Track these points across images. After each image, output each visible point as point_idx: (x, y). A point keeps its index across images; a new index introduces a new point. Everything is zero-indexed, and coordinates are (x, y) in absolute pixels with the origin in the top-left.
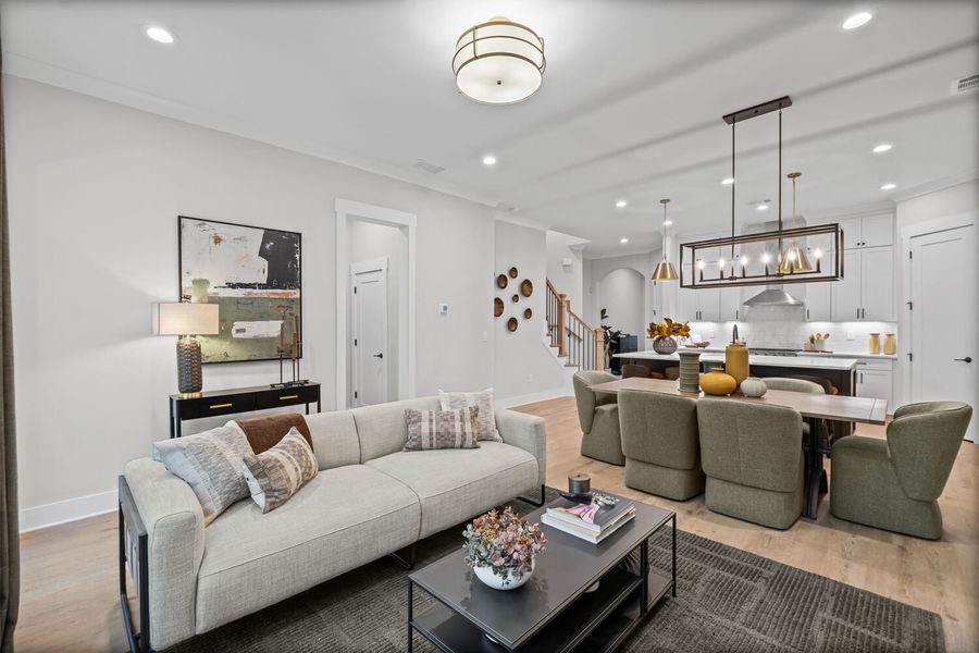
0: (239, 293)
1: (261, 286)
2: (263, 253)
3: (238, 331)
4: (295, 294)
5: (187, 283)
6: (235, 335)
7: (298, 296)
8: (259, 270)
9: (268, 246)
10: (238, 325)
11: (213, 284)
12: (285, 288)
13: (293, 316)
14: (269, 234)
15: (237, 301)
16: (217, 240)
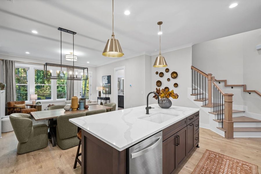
2: (107, 79)
7: (110, 85)
8: (107, 82)
11: (104, 84)
13: (110, 88)
14: (108, 76)
15: (106, 86)
16: (104, 78)
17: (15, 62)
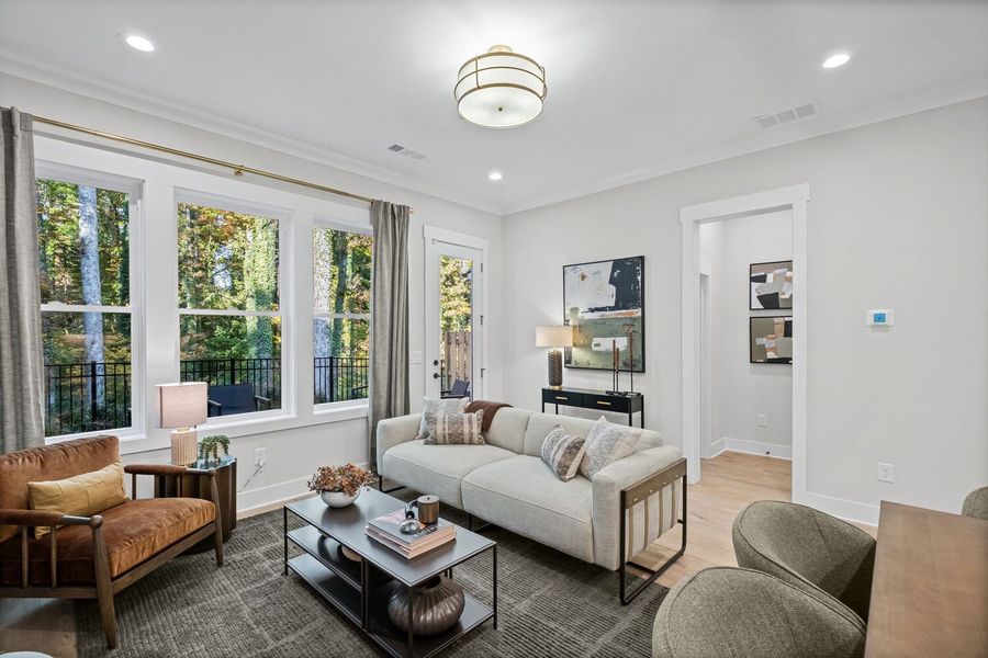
0: (596, 315)
1: (611, 309)
2: (612, 281)
3: (596, 345)
4: (637, 312)
5: (568, 312)
6: (595, 349)
7: (640, 314)
8: (608, 295)
9: (615, 274)
10: (596, 340)
11: (582, 310)
12: (628, 309)
13: (638, 333)
14: (618, 264)
15: (595, 322)
16: (583, 277)
17: (36, 126)
